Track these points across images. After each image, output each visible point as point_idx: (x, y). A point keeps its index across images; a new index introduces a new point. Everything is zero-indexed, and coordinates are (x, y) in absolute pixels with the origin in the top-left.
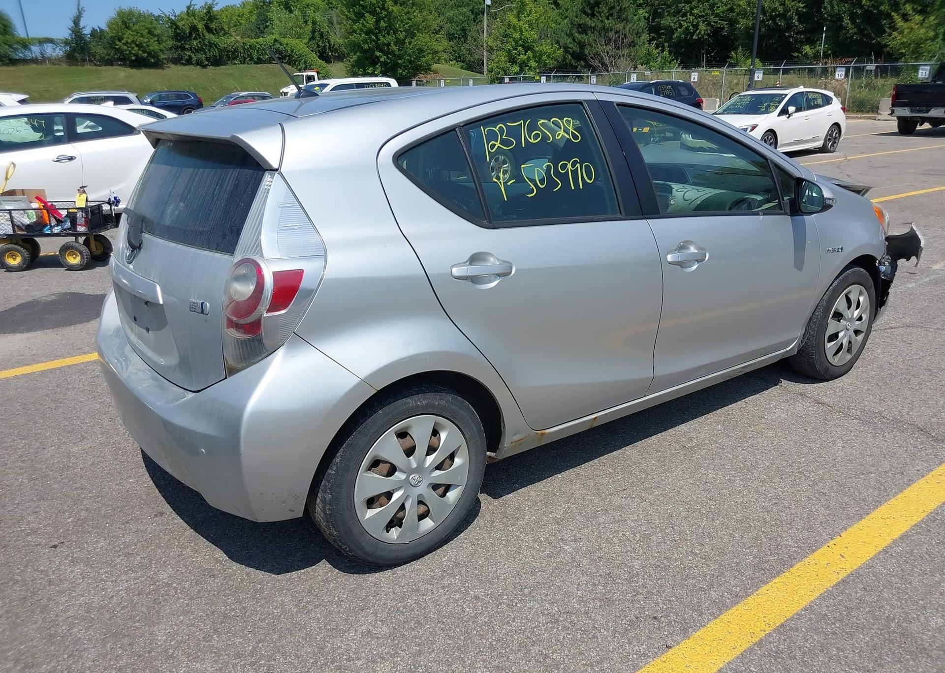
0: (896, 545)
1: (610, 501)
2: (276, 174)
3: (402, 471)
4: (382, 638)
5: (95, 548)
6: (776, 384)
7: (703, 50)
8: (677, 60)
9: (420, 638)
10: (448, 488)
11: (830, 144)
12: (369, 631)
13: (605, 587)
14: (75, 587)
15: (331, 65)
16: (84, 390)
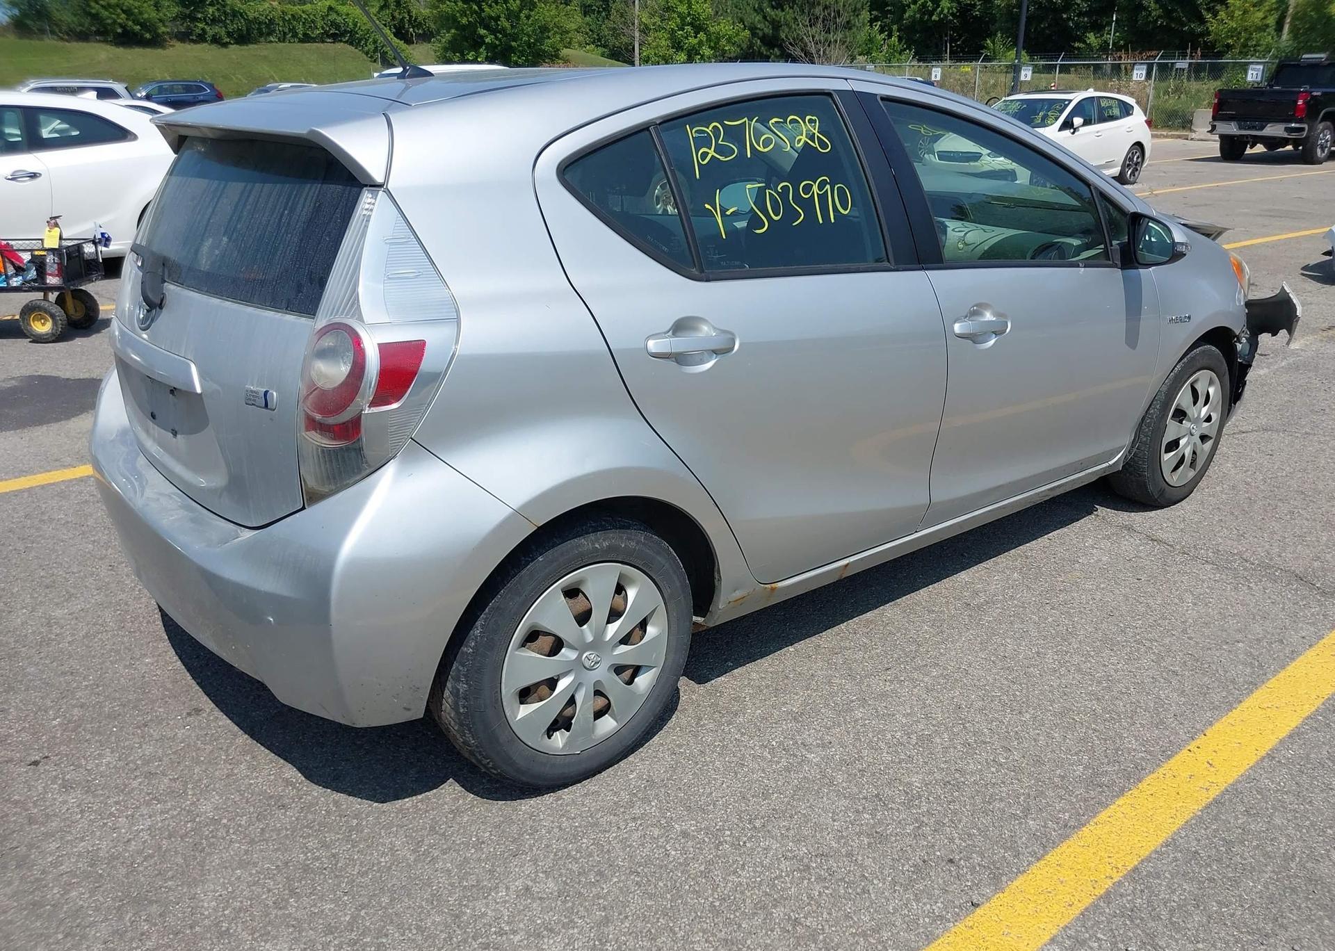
0: (1284, 747)
1: (868, 686)
2: (381, 193)
3: (572, 647)
4: (548, 898)
5: (97, 765)
6: (1090, 513)
7: (946, 36)
8: (910, 51)
9: (605, 898)
10: (637, 670)
11: (1129, 173)
12: (527, 889)
13: (873, 815)
14: (69, 826)
15: (412, 46)
16: (68, 522)
